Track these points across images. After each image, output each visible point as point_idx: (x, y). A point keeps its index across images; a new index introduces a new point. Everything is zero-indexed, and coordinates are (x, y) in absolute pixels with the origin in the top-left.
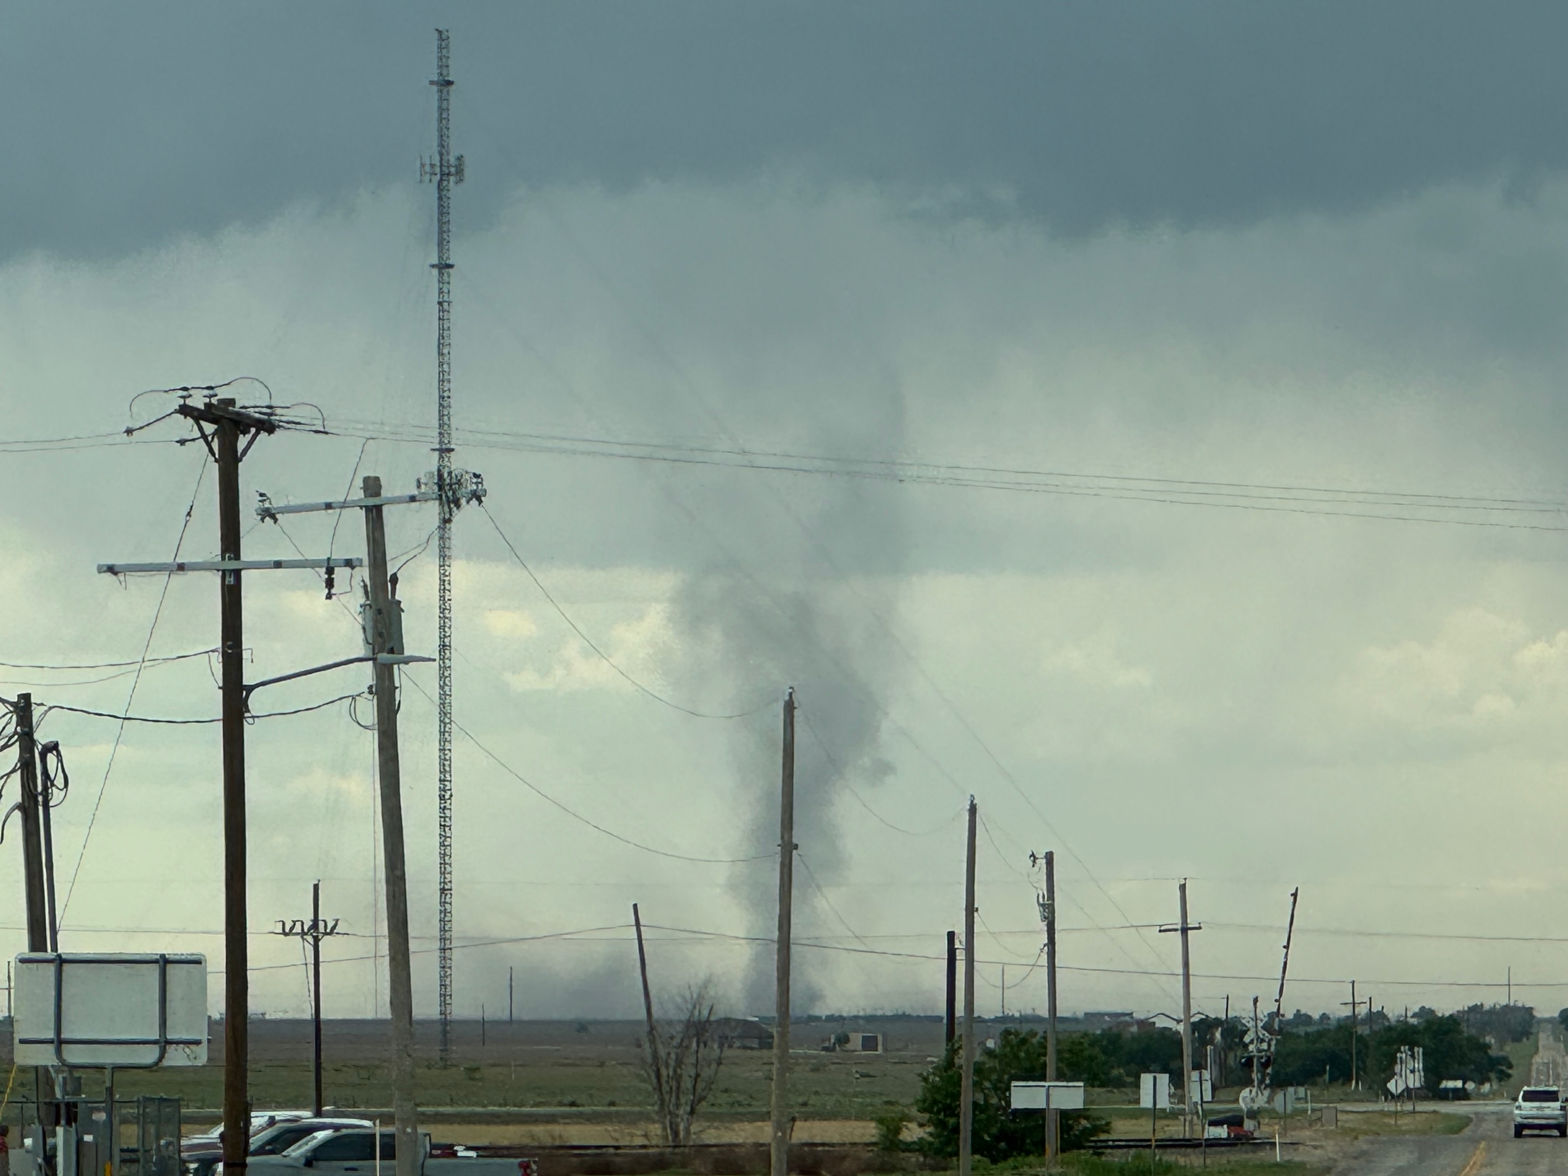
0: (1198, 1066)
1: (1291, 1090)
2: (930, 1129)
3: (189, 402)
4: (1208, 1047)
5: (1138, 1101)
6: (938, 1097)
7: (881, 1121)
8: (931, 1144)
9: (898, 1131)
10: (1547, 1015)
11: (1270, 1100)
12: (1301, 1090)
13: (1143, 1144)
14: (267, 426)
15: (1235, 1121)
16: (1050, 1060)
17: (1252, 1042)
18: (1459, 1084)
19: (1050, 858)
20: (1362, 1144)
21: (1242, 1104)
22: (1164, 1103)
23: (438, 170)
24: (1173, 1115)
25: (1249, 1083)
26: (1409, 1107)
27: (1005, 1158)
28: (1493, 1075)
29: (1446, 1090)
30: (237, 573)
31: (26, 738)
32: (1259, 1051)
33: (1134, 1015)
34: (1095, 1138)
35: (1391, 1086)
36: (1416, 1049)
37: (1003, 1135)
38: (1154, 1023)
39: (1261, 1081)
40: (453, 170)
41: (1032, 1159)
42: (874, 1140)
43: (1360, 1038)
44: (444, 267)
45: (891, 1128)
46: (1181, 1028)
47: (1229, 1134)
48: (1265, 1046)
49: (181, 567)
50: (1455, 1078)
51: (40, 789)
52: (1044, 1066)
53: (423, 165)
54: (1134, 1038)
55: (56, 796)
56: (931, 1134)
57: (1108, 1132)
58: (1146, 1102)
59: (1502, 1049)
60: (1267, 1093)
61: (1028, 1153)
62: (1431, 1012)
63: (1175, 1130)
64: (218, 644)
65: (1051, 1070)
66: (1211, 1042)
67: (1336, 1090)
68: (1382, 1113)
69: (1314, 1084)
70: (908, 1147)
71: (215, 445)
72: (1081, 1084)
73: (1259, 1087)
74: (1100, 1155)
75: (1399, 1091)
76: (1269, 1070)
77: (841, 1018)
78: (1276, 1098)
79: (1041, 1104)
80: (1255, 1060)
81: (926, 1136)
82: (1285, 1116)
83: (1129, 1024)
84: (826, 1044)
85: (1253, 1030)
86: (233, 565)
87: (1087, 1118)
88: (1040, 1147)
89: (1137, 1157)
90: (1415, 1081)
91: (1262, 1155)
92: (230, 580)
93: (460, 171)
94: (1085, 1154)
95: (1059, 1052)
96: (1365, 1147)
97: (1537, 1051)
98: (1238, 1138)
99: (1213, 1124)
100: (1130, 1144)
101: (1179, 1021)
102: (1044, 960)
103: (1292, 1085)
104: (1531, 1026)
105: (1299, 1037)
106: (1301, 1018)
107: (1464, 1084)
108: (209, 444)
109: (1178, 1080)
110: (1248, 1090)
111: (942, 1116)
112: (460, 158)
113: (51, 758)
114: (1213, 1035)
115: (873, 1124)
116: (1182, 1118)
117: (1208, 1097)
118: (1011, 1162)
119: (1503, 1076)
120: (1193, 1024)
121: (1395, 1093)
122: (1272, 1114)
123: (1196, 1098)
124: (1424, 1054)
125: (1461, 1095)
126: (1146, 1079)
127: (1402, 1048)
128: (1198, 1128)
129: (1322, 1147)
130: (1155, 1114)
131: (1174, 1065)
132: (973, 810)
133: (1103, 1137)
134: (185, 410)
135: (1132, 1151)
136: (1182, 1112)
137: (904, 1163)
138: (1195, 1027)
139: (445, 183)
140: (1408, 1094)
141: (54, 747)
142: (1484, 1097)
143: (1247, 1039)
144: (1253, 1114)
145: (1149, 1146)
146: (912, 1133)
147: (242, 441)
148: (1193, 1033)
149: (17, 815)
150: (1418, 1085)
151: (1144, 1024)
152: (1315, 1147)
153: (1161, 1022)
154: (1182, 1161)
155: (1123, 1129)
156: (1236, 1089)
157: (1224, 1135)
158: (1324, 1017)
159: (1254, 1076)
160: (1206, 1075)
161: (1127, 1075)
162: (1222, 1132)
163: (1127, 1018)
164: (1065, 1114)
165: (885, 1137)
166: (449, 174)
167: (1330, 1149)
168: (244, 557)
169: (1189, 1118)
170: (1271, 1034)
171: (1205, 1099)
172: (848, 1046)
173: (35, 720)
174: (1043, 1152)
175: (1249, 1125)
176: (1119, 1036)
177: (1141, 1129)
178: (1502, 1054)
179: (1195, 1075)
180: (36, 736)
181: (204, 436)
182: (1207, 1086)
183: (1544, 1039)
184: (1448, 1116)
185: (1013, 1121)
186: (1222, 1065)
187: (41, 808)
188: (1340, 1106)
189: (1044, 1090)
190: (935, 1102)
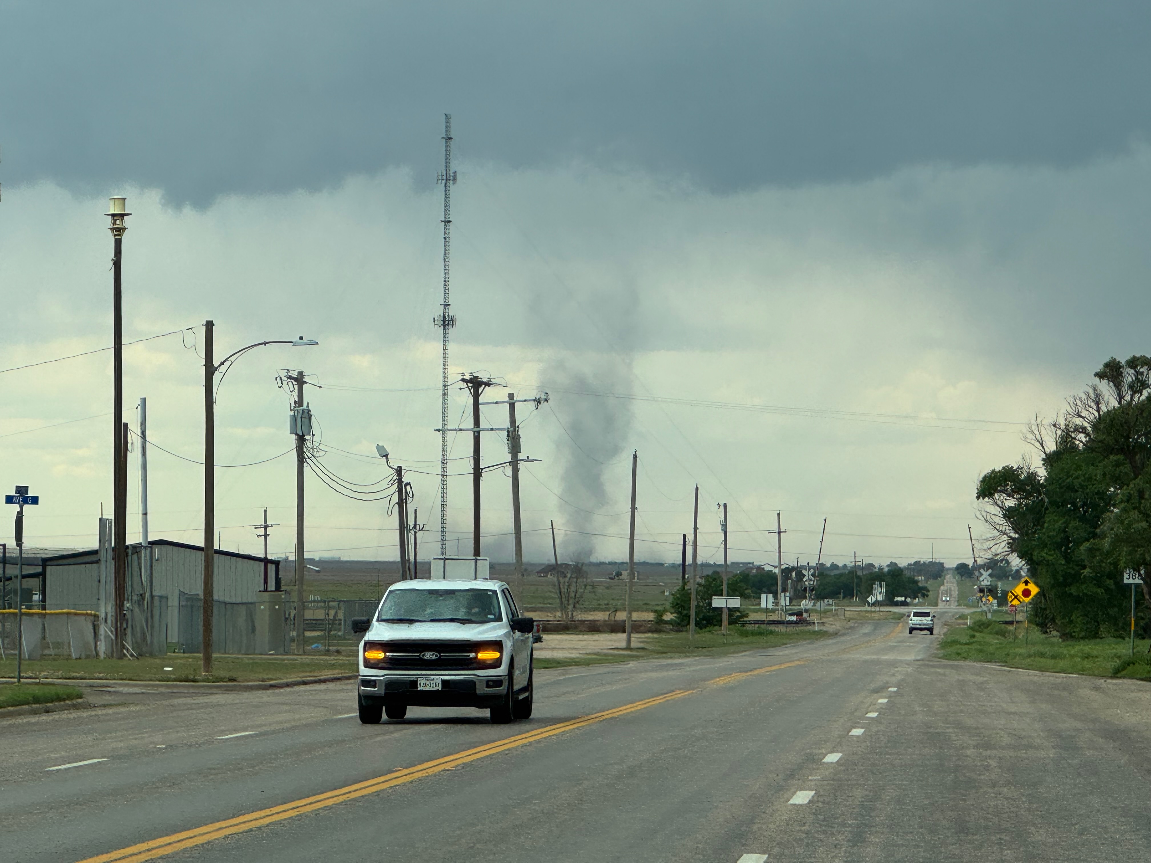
0: (784, 590)
1: (826, 601)
2: (675, 615)
3: (465, 377)
4: (789, 581)
5: (759, 604)
6: (679, 602)
7: (655, 611)
8: (675, 621)
9: (661, 616)
10: (951, 566)
11: (814, 605)
12: (831, 601)
13: (762, 622)
14: (488, 384)
15: (799, 614)
16: (725, 587)
17: (806, 581)
18: (903, 599)
19: (725, 506)
20: (851, 624)
21: (802, 607)
22: (770, 606)
23: (444, 178)
24: (773, 611)
25: (805, 598)
26: (877, 609)
27: (706, 627)
28: (920, 595)
29: (897, 601)
30: (479, 432)
31: (400, 481)
32: (810, 584)
33: (755, 564)
34: (742, 620)
35: (869, 599)
36: (882, 583)
37: (704, 619)
38: (764, 568)
39: (810, 597)
40: (452, 178)
41: (717, 628)
42: (652, 619)
43: (858, 577)
44: (447, 222)
45: (660, 614)
46: (776, 571)
47: (797, 619)
48: (812, 583)
49: (461, 430)
50: (901, 596)
51: (404, 498)
52: (722, 590)
53: (438, 176)
54: (755, 576)
55: (409, 500)
56: (675, 617)
57: (747, 617)
58: (763, 605)
59: (927, 583)
60: (813, 602)
61: (715, 625)
62: (896, 564)
63: (774, 617)
64: (472, 455)
65: (725, 592)
66: (791, 578)
67: (846, 601)
68: (867, 612)
69: (838, 598)
70: (666, 622)
71: (472, 391)
72: (739, 598)
73: (809, 600)
74: (744, 626)
75: (873, 602)
76: (814, 593)
77: (615, 563)
78: (817, 605)
79: (724, 606)
80: (808, 589)
81: (673, 618)
82: (821, 612)
83: (752, 568)
84: (611, 576)
85: (807, 575)
86: (477, 429)
87: (739, 612)
88: (720, 623)
89: (758, 627)
90: (880, 598)
91: (810, 628)
92: (477, 434)
93: (455, 179)
94: (738, 626)
95: (728, 584)
96: (852, 625)
97: (943, 584)
98: (800, 621)
99: (790, 615)
100: (756, 622)
101: (775, 567)
102: (723, 546)
103: (827, 599)
104: (942, 572)
105: (831, 576)
106: (834, 566)
107: (905, 599)
108: (470, 390)
109: (776, 597)
110: (804, 601)
111: (680, 610)
112: (455, 173)
113: (408, 487)
114: (791, 575)
115: (652, 614)
116: (777, 612)
117: (788, 603)
118: (708, 629)
119: (924, 596)
120: (782, 569)
121: (870, 602)
122: (816, 611)
123: (783, 604)
124: (886, 585)
125: (904, 604)
126: (764, 596)
127: (876, 583)
128: (784, 617)
129: (834, 625)
130: (766, 611)
131: (773, 589)
132: (697, 489)
133: (745, 619)
134: (463, 380)
135: (757, 626)
136: (778, 610)
137: (664, 629)
138: (783, 571)
139: (448, 184)
140: (876, 603)
141: (409, 484)
142: (916, 605)
143: (804, 579)
144: (806, 611)
145: (765, 623)
146: (668, 617)
147: (481, 390)
148: (782, 574)
149: (397, 506)
150: (881, 599)
151: (759, 568)
152: (832, 625)
153: (767, 568)
154: (777, 629)
155: (753, 617)
156: (799, 600)
157: (795, 619)
158: (845, 565)
159: (807, 595)
160: (788, 594)
161: (752, 593)
162: (794, 618)
163: (751, 565)
164: (729, 609)
165: (657, 618)
166: (450, 180)
167: (838, 625)
168: (481, 427)
169: (780, 612)
170: (814, 578)
171: (787, 604)
172: (621, 577)
173: (403, 474)
174: (721, 625)
175: (805, 615)
176: (748, 575)
177: (761, 617)
178: (926, 585)
179: (783, 594)
180: (403, 480)
181: (468, 387)
182: (788, 599)
183: (949, 577)
184: (895, 613)
185: (709, 612)
186: (795, 590)
187: (404, 505)
188: (847, 609)
189: (725, 600)
190: (677, 604)
